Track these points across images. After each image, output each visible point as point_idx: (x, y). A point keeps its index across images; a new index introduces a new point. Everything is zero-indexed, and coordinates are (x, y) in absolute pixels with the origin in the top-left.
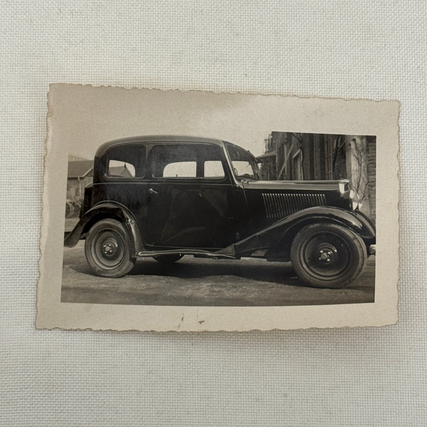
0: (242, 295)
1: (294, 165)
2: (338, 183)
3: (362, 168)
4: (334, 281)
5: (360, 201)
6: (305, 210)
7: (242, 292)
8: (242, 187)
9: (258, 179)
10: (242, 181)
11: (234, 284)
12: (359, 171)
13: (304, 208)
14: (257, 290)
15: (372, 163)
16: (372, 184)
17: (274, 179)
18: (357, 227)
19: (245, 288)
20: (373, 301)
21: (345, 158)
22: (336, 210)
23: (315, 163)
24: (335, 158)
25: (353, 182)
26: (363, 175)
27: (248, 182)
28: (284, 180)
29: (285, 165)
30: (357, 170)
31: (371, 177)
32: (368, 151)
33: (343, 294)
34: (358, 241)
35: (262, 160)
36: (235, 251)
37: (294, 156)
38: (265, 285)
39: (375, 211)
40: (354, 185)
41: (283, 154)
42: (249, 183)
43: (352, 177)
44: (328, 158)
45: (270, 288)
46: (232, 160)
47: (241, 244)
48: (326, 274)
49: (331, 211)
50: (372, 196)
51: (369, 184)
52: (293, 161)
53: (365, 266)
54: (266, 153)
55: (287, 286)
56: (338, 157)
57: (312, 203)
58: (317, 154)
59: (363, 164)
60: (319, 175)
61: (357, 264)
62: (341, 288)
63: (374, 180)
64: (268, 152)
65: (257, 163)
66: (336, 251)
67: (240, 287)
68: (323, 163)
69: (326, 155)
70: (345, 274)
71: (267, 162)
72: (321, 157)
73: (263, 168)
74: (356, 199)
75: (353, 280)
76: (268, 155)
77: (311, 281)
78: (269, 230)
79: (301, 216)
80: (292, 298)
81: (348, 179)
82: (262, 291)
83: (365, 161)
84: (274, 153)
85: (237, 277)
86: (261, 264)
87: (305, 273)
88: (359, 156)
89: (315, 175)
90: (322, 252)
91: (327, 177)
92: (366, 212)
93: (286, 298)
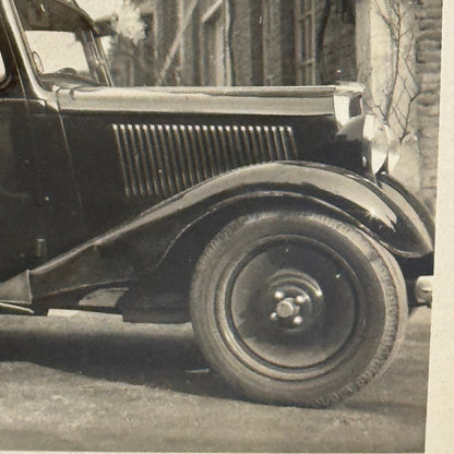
2: (330, 95)
7: (50, 410)
10: (55, 88)
14: (93, 405)
17: (148, 81)
21: (352, 20)
23: (265, 34)
24: (324, 22)
27: (72, 93)
33: (337, 423)
37: (205, 17)
38: (115, 391)
42: (76, 93)
57: (256, 151)
61: (379, 332)
66: (319, 293)
68: (288, 36)
69: (298, 11)
72: (282, 19)
86: (106, 330)
88: (394, 16)
89: (266, 71)
90: (279, 295)
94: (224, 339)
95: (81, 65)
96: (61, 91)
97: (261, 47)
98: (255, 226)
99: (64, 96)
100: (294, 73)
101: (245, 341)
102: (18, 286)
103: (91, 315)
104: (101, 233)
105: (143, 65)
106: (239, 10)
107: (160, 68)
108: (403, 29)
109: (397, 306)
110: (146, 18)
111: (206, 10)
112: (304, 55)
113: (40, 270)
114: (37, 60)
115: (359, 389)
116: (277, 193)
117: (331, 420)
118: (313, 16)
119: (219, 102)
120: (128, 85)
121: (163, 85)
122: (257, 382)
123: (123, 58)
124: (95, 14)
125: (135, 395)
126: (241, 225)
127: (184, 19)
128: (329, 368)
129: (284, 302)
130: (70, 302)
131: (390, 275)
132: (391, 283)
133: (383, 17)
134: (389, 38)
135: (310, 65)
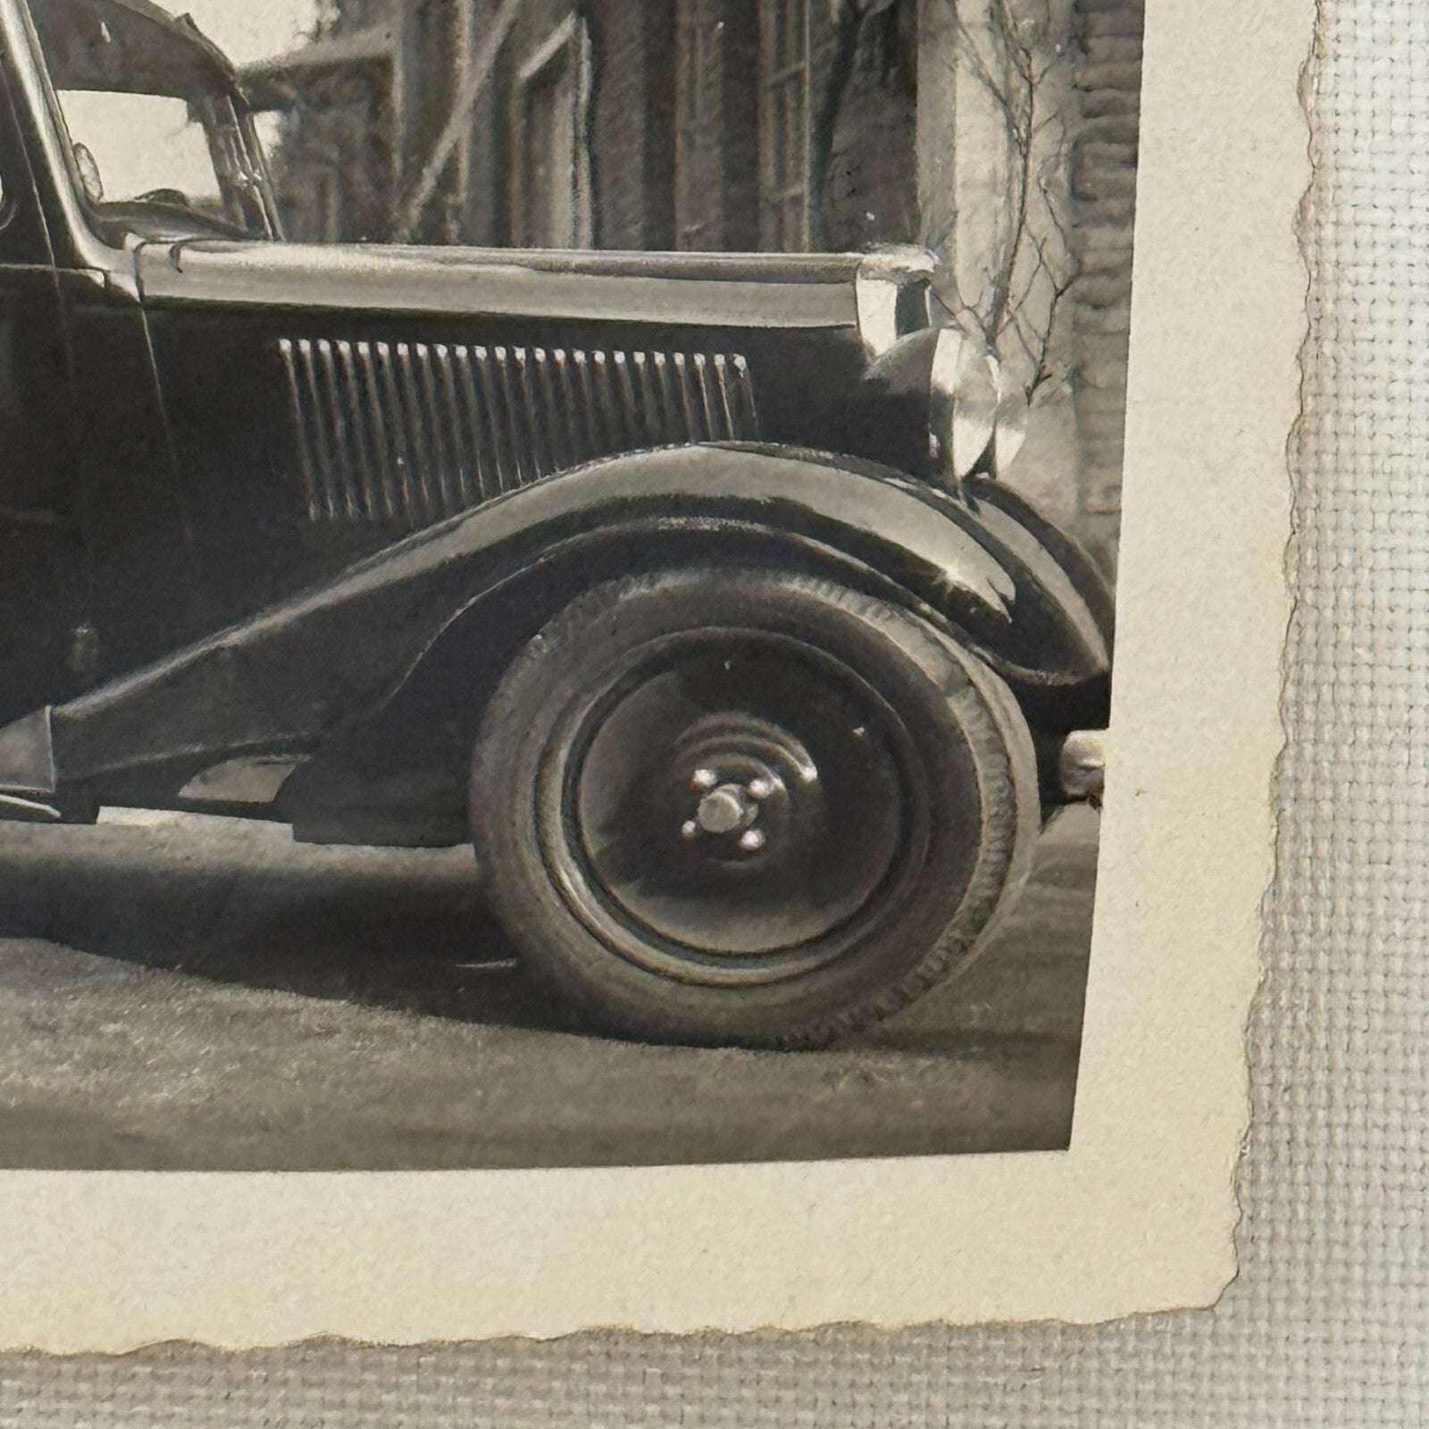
0: (89, 1084)
1: (529, 130)
2: (847, 276)
3: (1034, 166)
4: (783, 995)
5: (1006, 413)
6: (594, 468)
8: (131, 288)
9: (251, 228)
10: (131, 241)
11: (36, 1003)
12: (1015, 188)
13: (589, 454)
15: (1109, 136)
16: (1103, 286)
18: (976, 600)
19: (122, 1036)
20: (1058, 1139)
21: (908, 88)
22: (828, 472)
25: (960, 268)
26: (1039, 221)
27: (174, 254)
28: (443, 242)
29: (458, 133)
30: (992, 186)
31: (1100, 237)
32: (1079, 40)
34: (981, 701)
35: (288, 91)
36: (61, 764)
37: (529, 68)
38: (269, 1013)
39: (1116, 488)
40: (972, 290)
41: (447, 51)
42: (187, 255)
43: (960, 233)
44: (779, 86)
45: (308, 1034)
46: (58, 85)
47: (104, 716)
48: (724, 943)
49: (794, 478)
50: (1100, 376)
51: (1083, 285)
52: (515, 106)
53: (1017, 885)
54: (317, 34)
55: (429, 1024)
56: (856, 79)
58: (702, 60)
59: (1042, 143)
60: (714, 213)
62: (828, 1043)
63: (1116, 258)
64: (337, 28)
65: (247, 110)
66: (809, 773)
67: (83, 1026)
70: (868, 940)
71: (325, 102)
73: (294, 150)
74: (976, 396)
75: (928, 985)
76: (332, 50)
77: (619, 991)
78: (320, 612)
79: (560, 510)
80: (462, 1114)
81: (930, 246)
82: (243, 1059)
83: (1057, 116)
84: (381, 38)
85: (58, 956)
87: (571, 930)
88: (1016, 80)
90: (704, 777)
91: (768, 226)
92: (1050, 491)
93: (422, 1116)
96: (148, 249)
99: (153, 261)
100: (755, 219)
101: (616, 892)
107: (406, 197)
108: (1040, 113)
111: (528, 54)
114: (86, 169)
116: (706, 524)
118: (808, 75)
120: (322, 240)
121: (415, 241)
126: (609, 601)
129: (719, 794)
131: (994, 727)
132: (997, 745)
133: (990, 84)
134: (1002, 135)
135: (797, 200)
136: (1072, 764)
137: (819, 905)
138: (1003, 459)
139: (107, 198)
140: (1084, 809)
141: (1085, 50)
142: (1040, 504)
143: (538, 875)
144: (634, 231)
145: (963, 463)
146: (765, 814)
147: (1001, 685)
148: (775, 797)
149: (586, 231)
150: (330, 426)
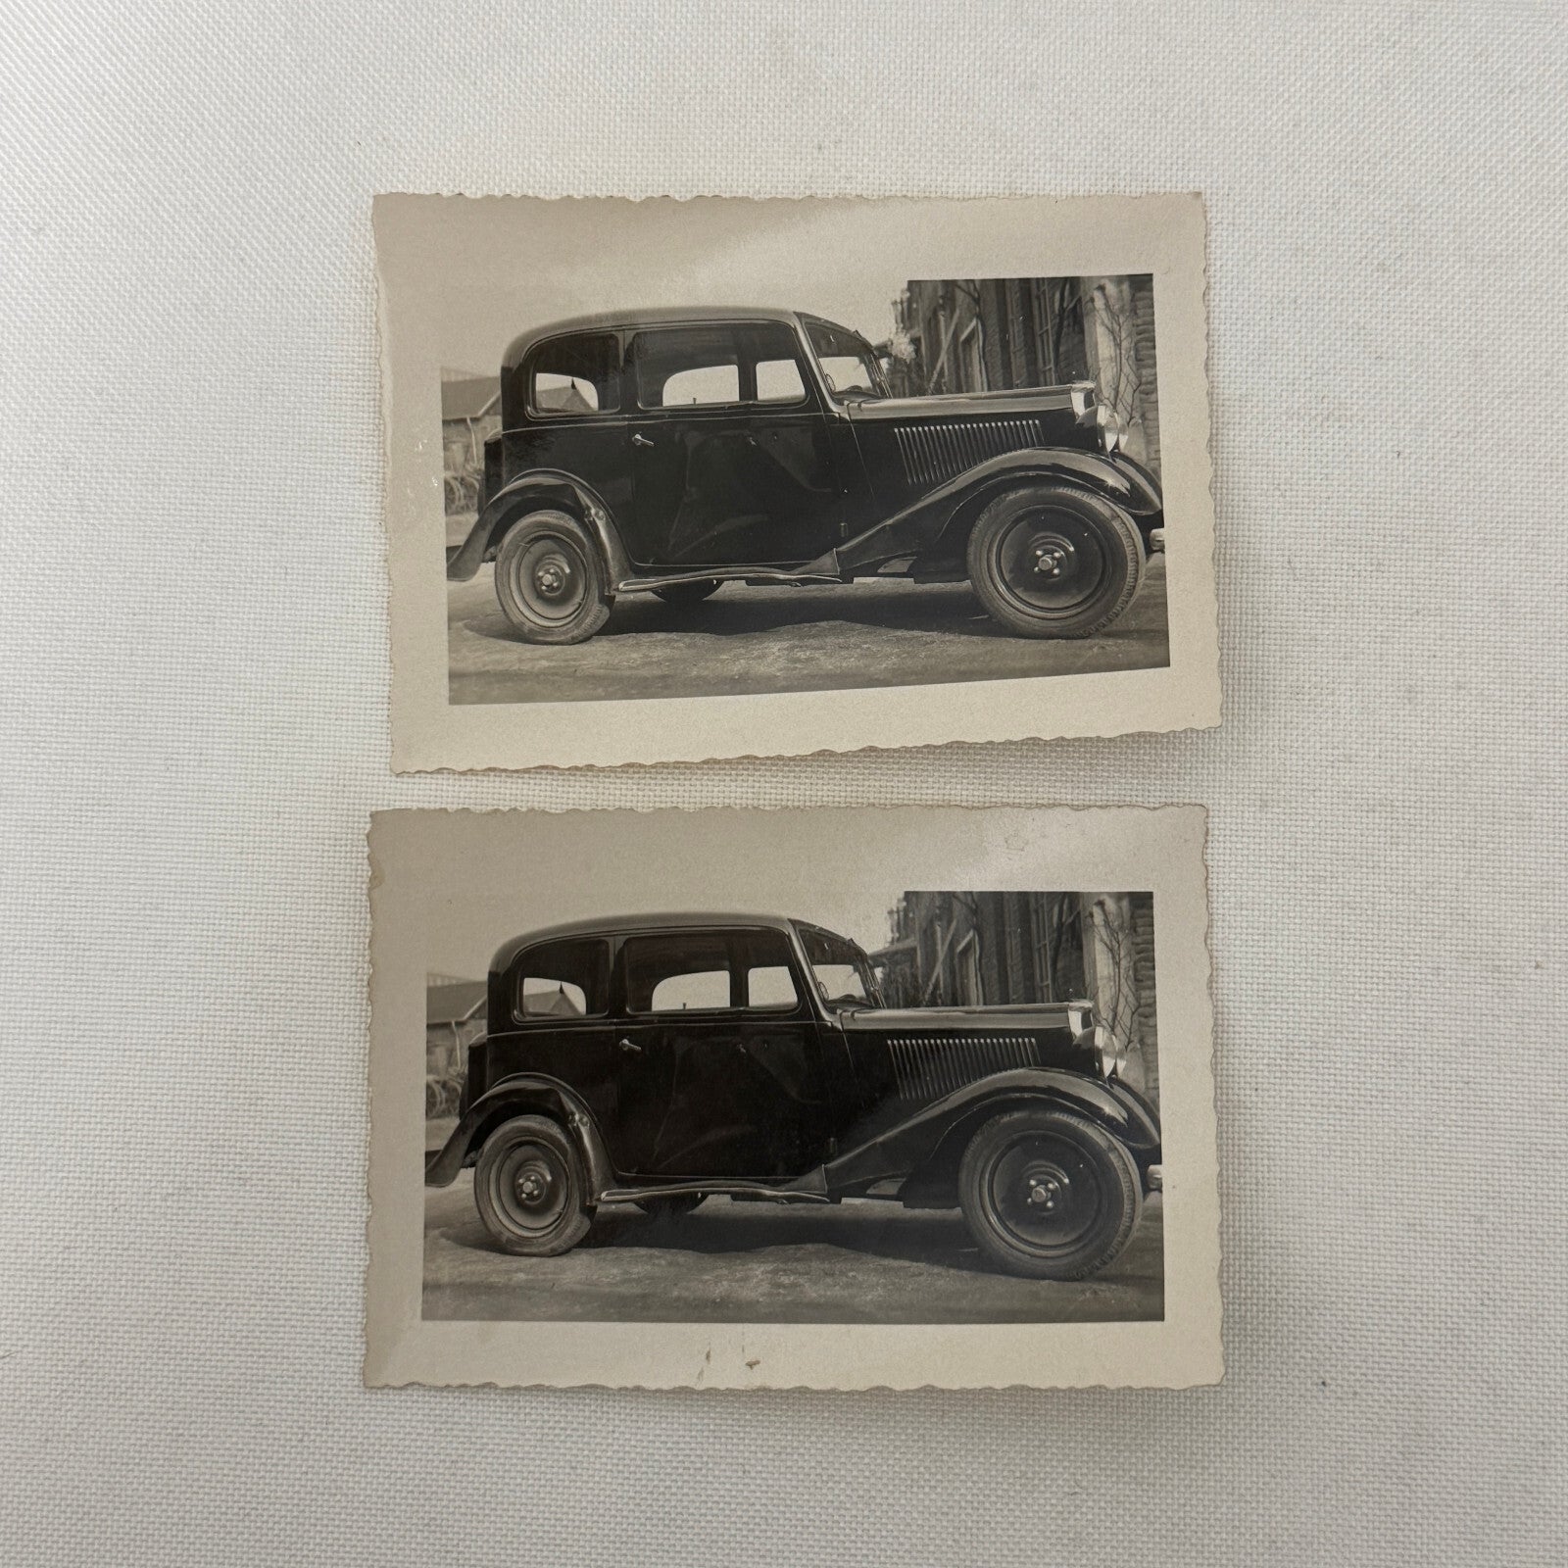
94: (998, 592)
95: (865, 382)
97: (1010, 358)
98: (1015, 502)
99: (853, 408)
102: (828, 561)
103: (887, 579)
104: (891, 516)
105: (916, 379)
106: (990, 331)
107: (929, 381)
109: (1136, 554)
110: (916, 341)
111: (962, 332)
112: (1044, 363)
113: (844, 548)
114: (830, 381)
115: (1111, 621)
117: (1091, 648)
119: (982, 405)
121: (933, 394)
122: (1029, 623)
123: (900, 375)
124: (874, 340)
125: (929, 640)
127: (946, 340)
128: (1085, 607)
130: (871, 571)
134: (1112, 343)
136: (1154, 540)
137: (1080, 591)
138: (1122, 445)
139: (837, 390)
140: (1159, 554)
141: (1136, 314)
142: (1136, 458)
143: (991, 588)
144: (1000, 384)
145: (1109, 447)
146: (1059, 562)
147: (1129, 517)
148: (1062, 557)
149: (985, 385)
150: (912, 454)
